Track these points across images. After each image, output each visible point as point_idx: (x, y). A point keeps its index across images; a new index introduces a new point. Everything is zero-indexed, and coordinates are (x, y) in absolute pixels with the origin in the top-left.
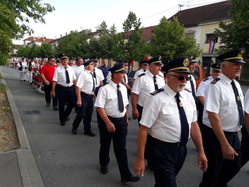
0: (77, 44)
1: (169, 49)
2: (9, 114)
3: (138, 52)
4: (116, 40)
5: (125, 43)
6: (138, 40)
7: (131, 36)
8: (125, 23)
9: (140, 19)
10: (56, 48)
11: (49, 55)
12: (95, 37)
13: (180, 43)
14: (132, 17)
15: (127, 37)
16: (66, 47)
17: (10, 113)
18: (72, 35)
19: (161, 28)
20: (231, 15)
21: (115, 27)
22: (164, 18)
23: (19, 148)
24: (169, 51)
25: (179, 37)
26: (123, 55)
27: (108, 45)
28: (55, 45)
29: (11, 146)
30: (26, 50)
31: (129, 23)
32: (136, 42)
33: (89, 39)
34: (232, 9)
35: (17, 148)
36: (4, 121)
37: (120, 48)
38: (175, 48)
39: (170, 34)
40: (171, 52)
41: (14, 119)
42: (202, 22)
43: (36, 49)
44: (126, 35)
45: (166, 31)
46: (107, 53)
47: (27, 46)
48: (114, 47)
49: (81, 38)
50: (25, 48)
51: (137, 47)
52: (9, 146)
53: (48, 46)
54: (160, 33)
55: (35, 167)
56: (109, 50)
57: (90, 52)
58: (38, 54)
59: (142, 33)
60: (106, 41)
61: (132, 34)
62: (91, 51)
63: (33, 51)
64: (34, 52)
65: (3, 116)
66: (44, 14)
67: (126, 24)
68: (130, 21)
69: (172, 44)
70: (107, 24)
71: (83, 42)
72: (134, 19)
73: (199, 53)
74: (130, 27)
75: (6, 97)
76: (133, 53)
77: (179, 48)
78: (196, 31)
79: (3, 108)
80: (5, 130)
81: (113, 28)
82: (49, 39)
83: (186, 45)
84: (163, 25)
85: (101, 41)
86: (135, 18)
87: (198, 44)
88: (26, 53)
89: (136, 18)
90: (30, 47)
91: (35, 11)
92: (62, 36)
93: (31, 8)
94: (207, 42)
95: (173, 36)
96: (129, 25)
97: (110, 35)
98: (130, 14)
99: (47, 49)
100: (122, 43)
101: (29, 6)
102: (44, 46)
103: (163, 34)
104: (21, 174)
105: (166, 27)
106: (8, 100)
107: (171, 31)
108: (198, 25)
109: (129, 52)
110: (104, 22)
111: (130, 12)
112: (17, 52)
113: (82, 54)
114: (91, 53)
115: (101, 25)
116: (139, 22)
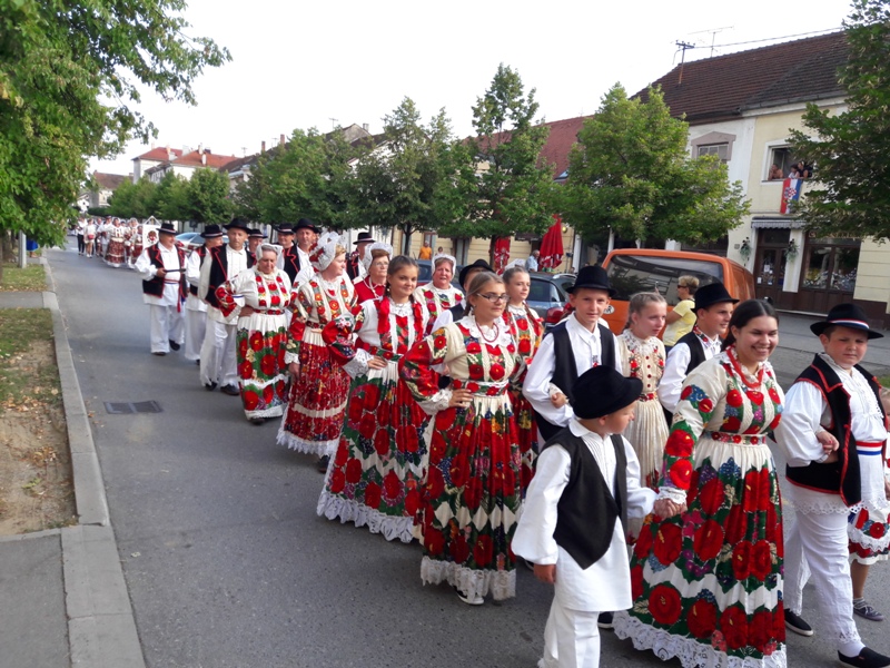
0: (314, 175)
1: (632, 199)
2: (52, 410)
3: (525, 208)
4: (449, 163)
5: (478, 174)
6: (523, 166)
7: (500, 151)
8: (481, 104)
9: (533, 91)
10: (241, 188)
11: (218, 214)
12: (375, 151)
13: (670, 177)
14: (505, 84)
15: (486, 154)
16: (278, 184)
17: (57, 407)
18: (299, 145)
19: (605, 125)
20: (847, 82)
21: (445, 117)
22: (618, 91)
23: (74, 524)
24: (629, 206)
25: (668, 158)
26: (473, 217)
27: (420, 182)
28: (242, 176)
29: (46, 516)
30: (139, 193)
31: (496, 103)
32: (517, 172)
33: (357, 161)
34: (851, 62)
35: (66, 524)
36: (36, 433)
37: (462, 191)
38: (651, 196)
39: (635, 145)
40: (637, 211)
41: (66, 428)
42: (758, 105)
43: (174, 190)
44: (483, 146)
45: (623, 135)
46: (416, 209)
47: (143, 181)
48: (439, 190)
49: (330, 156)
50: (137, 188)
51: (520, 188)
52: (42, 514)
53: (215, 180)
54: (599, 143)
55: (116, 585)
56: (423, 198)
57: (357, 204)
58: (180, 207)
59: (541, 140)
60: (414, 167)
61: (505, 143)
62: (362, 201)
63: (165, 196)
64: (167, 200)
65: (34, 419)
66: (194, 74)
67: (485, 110)
68: (500, 96)
69: (641, 181)
70: (417, 107)
71: (333, 168)
72: (512, 91)
73: (738, 215)
74: (500, 120)
75: (51, 353)
76: (505, 209)
77: (666, 197)
78: (735, 136)
79: (37, 390)
80: (35, 462)
81: (441, 127)
82: (220, 158)
83: (691, 184)
84: (612, 116)
85: (395, 168)
86: (517, 90)
87: (737, 184)
88: (138, 204)
89: (522, 87)
90: (152, 184)
91: (165, 63)
92: (267, 149)
93: (150, 51)
94: (773, 177)
95: (645, 154)
96: (494, 111)
98: (500, 73)
99: (212, 193)
100: (468, 176)
101: (143, 46)
102: (202, 179)
103: (610, 145)
104: (68, 607)
105: (622, 121)
106: (56, 363)
107: (636, 135)
108: (744, 115)
109: (492, 206)
110: (408, 101)
111: (500, 68)
112: (109, 201)
113: (329, 212)
114: (362, 208)
115: (396, 113)
116: (530, 101)
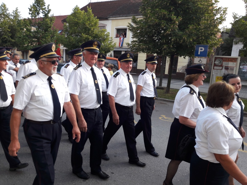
4: (21, 26)
5: (32, 30)
6: (48, 29)
7: (39, 23)
8: (32, 8)
9: (49, 5)
13: (95, 35)
15: (35, 24)
19: (75, 18)
20: (142, 11)
21: (18, 11)
22: (77, 8)
25: (94, 29)
26: (31, 44)
27: (10, 32)
31: (37, 8)
32: (46, 31)
34: (143, 6)
37: (27, 36)
39: (85, 25)
42: (112, 16)
44: (33, 21)
45: (80, 21)
46: (9, 41)
48: (18, 35)
51: (47, 36)
54: (73, 23)
56: (12, 37)
59: (53, 21)
60: (8, 27)
61: (41, 21)
68: (38, 6)
69: (87, 36)
72: (42, 4)
74: (38, 14)
76: (43, 42)
81: (16, 13)
83: (100, 37)
84: (77, 15)
89: (45, 3)
95: (88, 28)
96: (36, 10)
97: (13, 21)
100: (29, 30)
103: (76, 24)
105: (79, 17)
107: (85, 21)
108: (109, 19)
109: (38, 41)
110: (4, 4)
116: (48, 8)
